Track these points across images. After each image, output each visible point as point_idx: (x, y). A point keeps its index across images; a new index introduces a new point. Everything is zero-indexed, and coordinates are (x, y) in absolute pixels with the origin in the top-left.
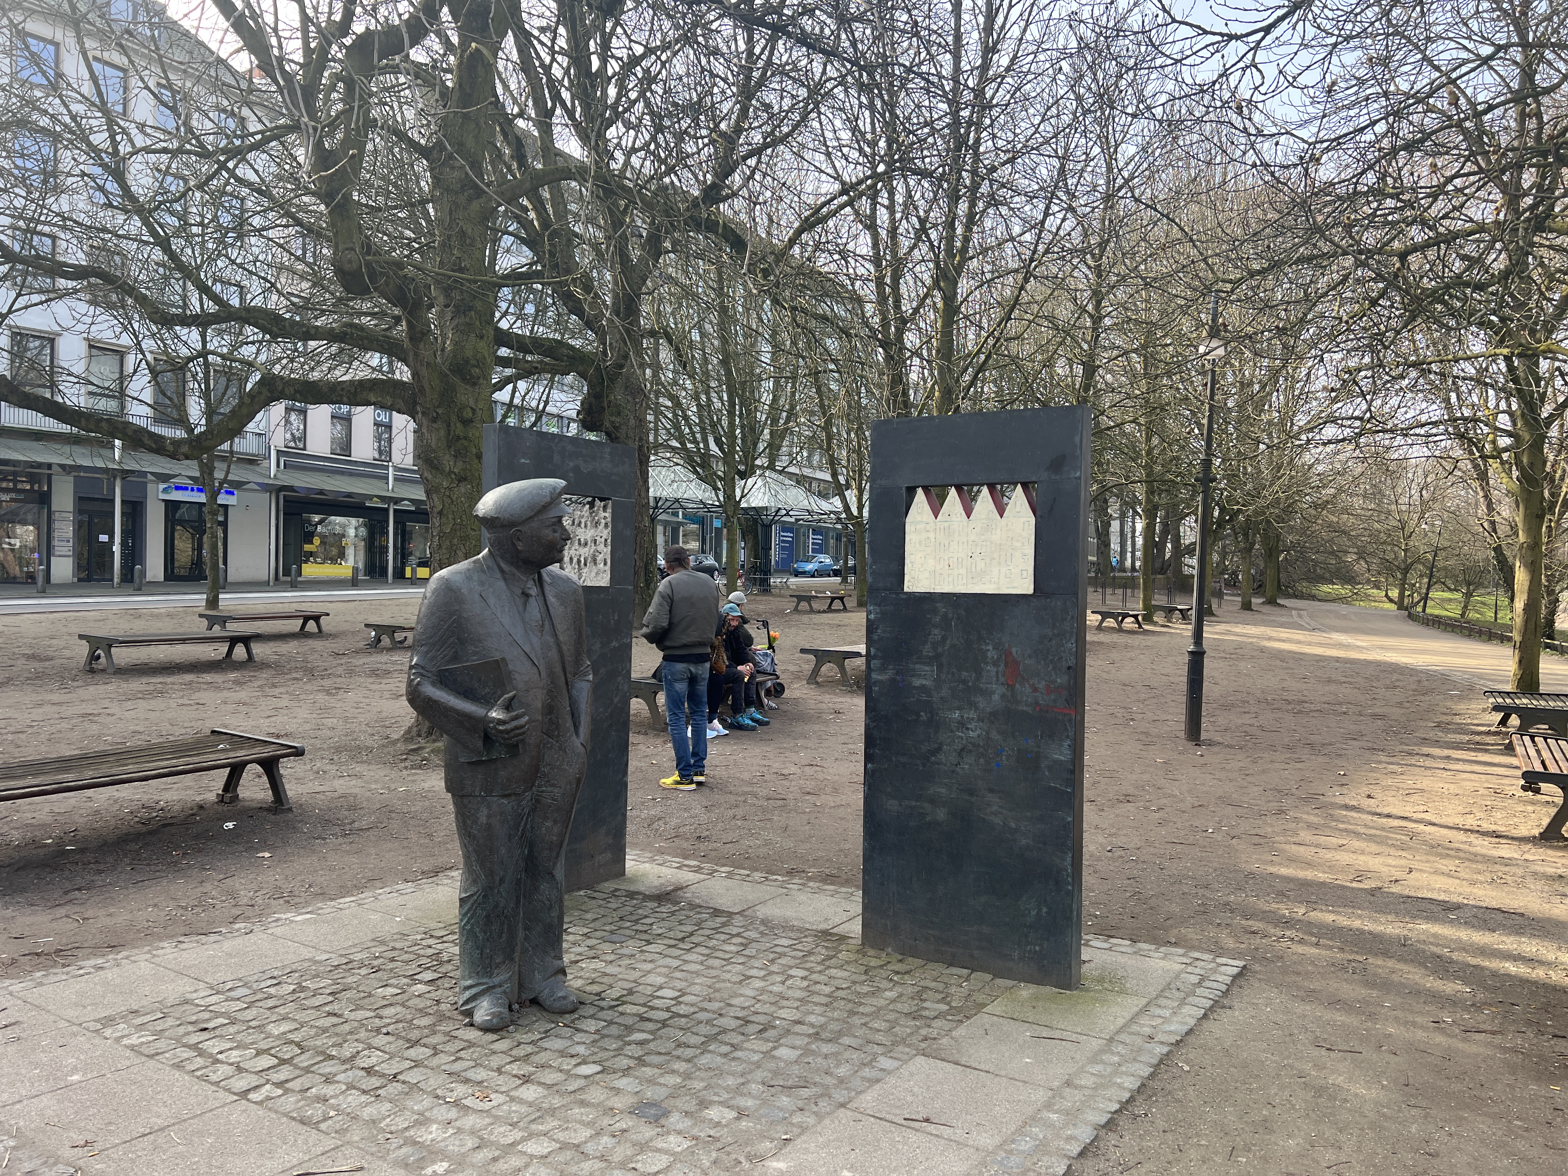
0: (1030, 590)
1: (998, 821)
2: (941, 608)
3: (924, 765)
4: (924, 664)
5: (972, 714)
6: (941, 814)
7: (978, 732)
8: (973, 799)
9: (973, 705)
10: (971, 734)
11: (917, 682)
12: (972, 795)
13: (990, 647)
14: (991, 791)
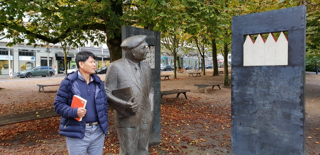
0: (287, 64)
1: (276, 134)
2: (256, 70)
3: (251, 117)
4: (251, 87)
5: (267, 102)
6: (257, 131)
7: (269, 107)
8: (268, 127)
9: (267, 99)
10: (267, 108)
11: (248, 93)
12: (267, 126)
13: (273, 82)
14: (274, 125)
